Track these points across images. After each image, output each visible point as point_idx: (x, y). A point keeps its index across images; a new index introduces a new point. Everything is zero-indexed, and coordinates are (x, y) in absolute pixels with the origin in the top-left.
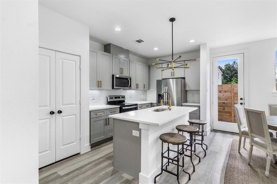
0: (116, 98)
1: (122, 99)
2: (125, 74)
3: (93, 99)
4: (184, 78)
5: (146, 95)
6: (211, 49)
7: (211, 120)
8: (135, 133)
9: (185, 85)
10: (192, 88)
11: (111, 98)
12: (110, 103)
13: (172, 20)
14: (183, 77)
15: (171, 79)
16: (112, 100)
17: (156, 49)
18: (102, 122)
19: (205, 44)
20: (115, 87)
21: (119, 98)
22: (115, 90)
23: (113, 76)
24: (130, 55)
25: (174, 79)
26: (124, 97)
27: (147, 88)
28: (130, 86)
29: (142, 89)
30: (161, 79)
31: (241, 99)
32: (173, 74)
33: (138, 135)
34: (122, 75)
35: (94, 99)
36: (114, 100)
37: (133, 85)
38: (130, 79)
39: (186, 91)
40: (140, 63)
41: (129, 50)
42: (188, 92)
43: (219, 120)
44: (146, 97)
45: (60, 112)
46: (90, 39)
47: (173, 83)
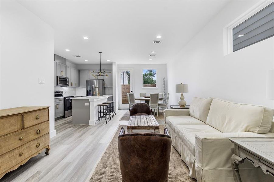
0: (57, 92)
1: (61, 94)
2: (64, 76)
4: (104, 80)
5: (76, 91)
6: (118, 65)
7: (118, 104)
8: (87, 104)
9: (104, 84)
10: (109, 86)
15: (95, 81)
17: (86, 61)
19: (115, 63)
20: (58, 85)
21: (59, 92)
22: (59, 87)
23: (57, 77)
24: (67, 62)
25: (97, 81)
26: (62, 92)
27: (78, 84)
28: (68, 84)
29: (75, 86)
30: (89, 80)
31: (131, 92)
33: (88, 105)
34: (63, 76)
36: (56, 94)
38: (68, 79)
39: (105, 88)
41: (66, 59)
42: (106, 89)
43: (122, 103)
44: (76, 93)
47: (96, 83)
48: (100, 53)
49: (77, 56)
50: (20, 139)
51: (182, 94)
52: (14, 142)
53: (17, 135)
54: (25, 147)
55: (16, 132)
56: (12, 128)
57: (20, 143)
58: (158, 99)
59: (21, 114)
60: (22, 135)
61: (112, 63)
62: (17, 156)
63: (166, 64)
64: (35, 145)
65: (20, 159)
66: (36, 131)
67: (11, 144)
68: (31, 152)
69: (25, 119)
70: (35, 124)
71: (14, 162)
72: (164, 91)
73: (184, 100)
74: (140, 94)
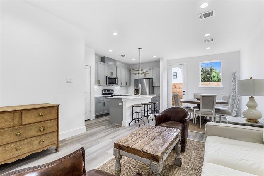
0: (108, 91)
1: (112, 92)
2: (114, 76)
5: (128, 90)
8: (121, 104)
9: (152, 83)
10: (157, 85)
11: (105, 91)
12: (104, 94)
14: (151, 78)
15: (144, 79)
16: (105, 92)
18: (101, 104)
19: (163, 58)
20: (108, 84)
21: (110, 91)
22: (108, 86)
23: (107, 77)
24: (117, 62)
26: (113, 91)
27: (128, 85)
28: (117, 84)
29: (125, 85)
30: (138, 79)
31: (184, 91)
32: (145, 76)
34: (112, 76)
36: (107, 92)
37: (119, 83)
38: (117, 79)
39: (154, 87)
40: (123, 68)
41: (116, 60)
46: (95, 55)
47: (146, 82)
48: (140, 48)
49: (122, 56)
50: (17, 135)
51: (252, 98)
52: (9, 137)
53: (13, 131)
54: (23, 143)
55: (12, 127)
56: (7, 123)
57: (17, 139)
58: (215, 103)
59: (19, 111)
60: (20, 131)
61: (160, 59)
62: (13, 150)
63: (239, 52)
64: (38, 141)
65: (16, 153)
66: (38, 128)
67: (5, 138)
68: (31, 147)
69: (23, 116)
70: (38, 121)
71: (9, 156)
72: (234, 91)
73: (257, 108)
74: (194, 94)
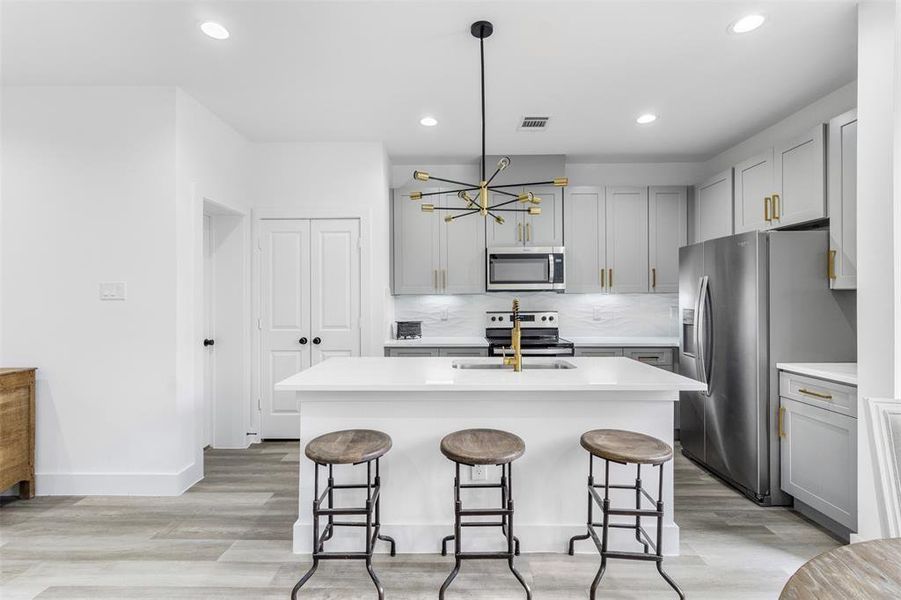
1: (548, 325)
2: (544, 242)
3: (443, 320)
12: (487, 333)
13: (482, 30)
14: (821, 216)
21: (531, 319)
26: (551, 317)
35: (446, 320)
36: (508, 325)
41: (563, 155)
45: (317, 341)
